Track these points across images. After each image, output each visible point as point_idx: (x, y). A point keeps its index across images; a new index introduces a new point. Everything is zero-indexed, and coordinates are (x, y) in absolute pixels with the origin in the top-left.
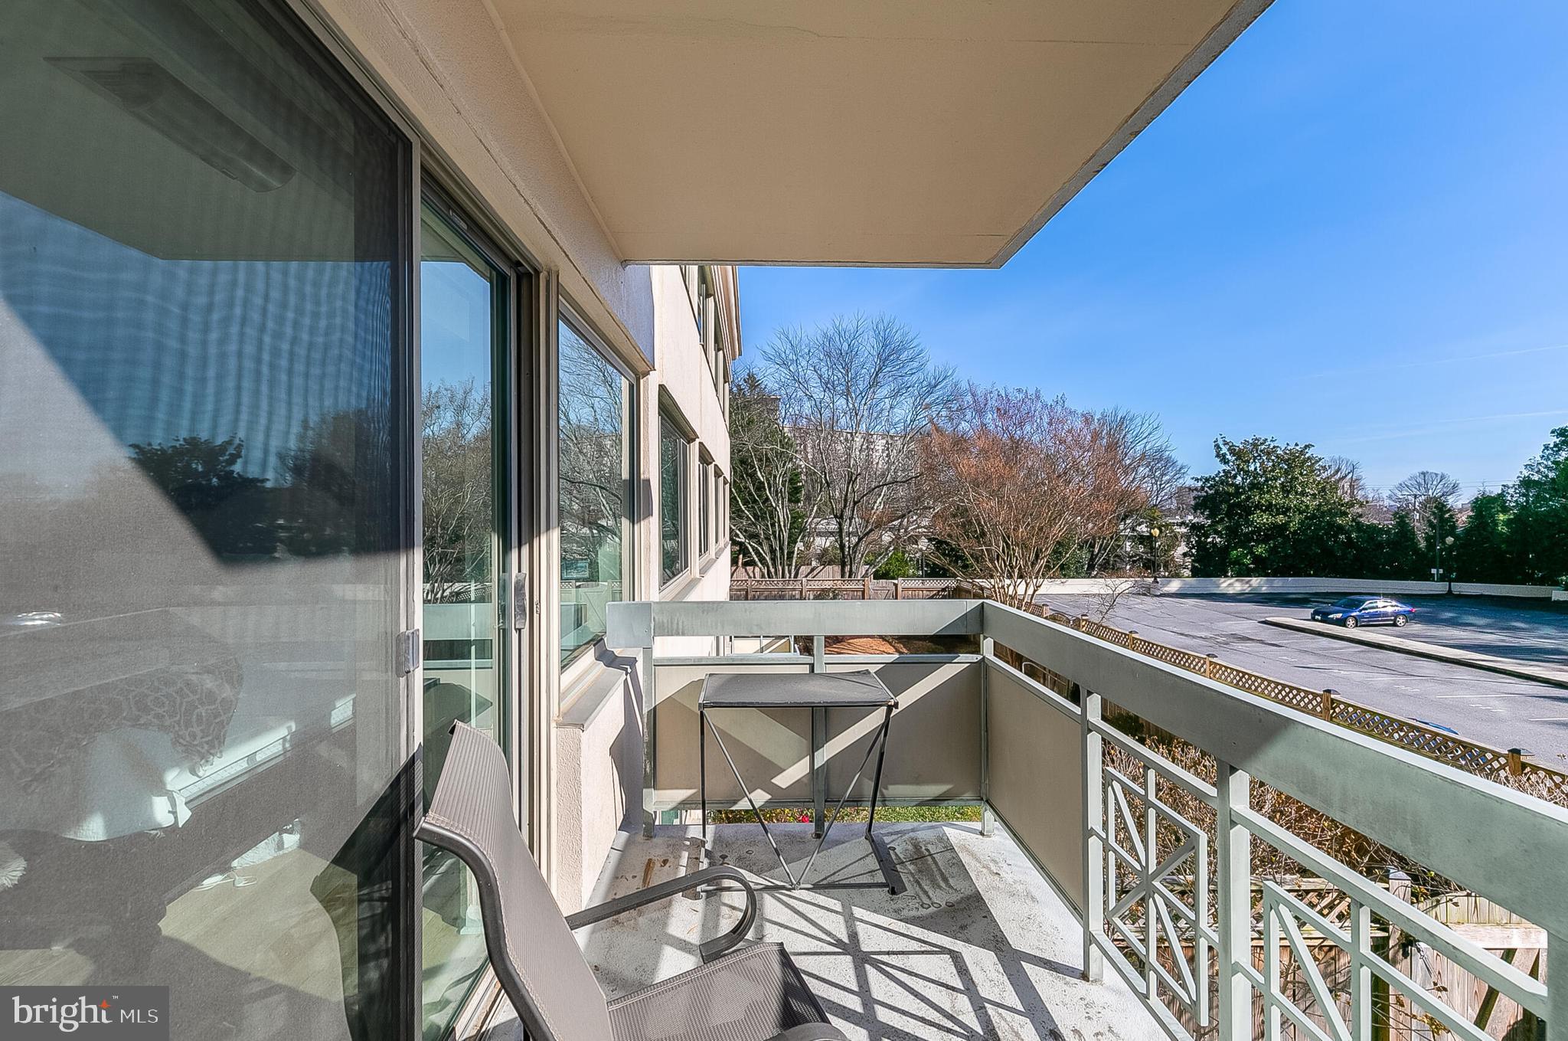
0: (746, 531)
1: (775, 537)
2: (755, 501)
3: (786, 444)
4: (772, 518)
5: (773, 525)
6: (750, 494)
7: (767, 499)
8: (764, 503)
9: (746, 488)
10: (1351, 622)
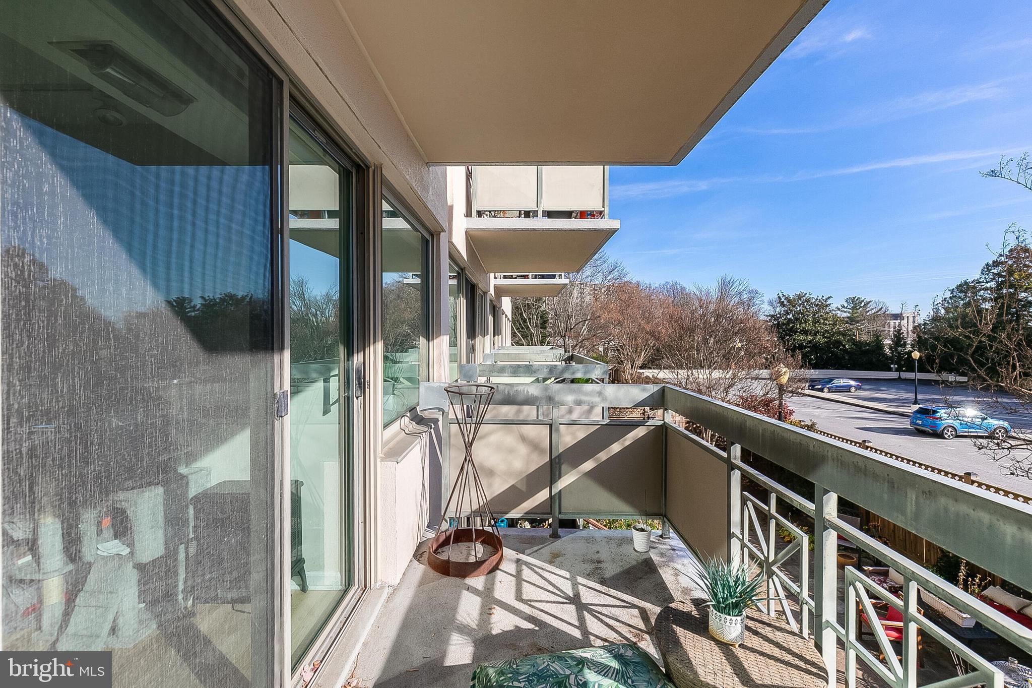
10: (826, 390)
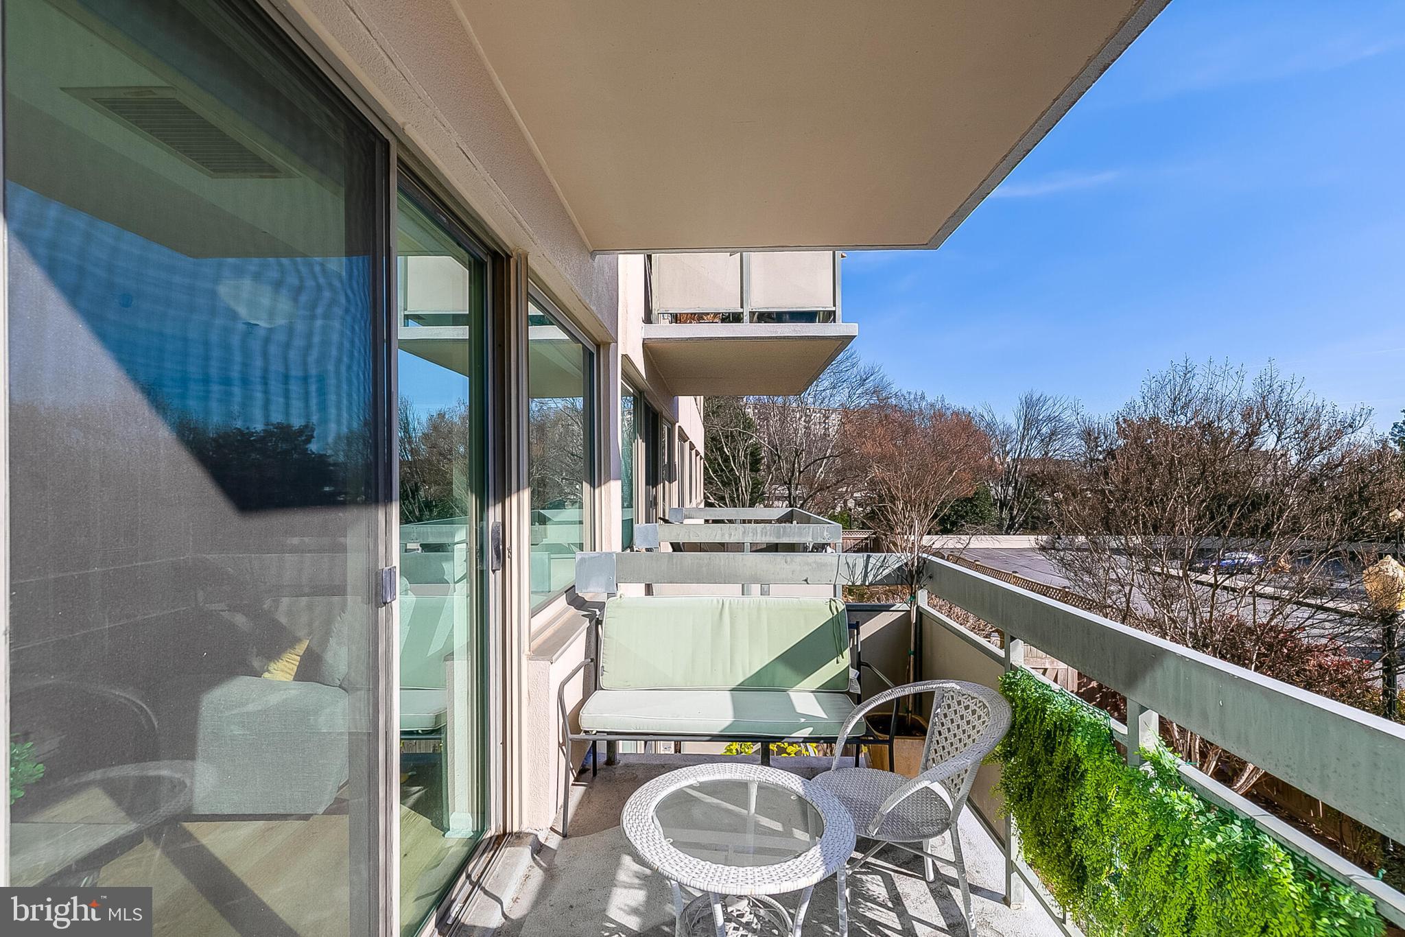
0: (715, 494)
1: (738, 499)
2: (722, 470)
3: (748, 424)
4: (736, 484)
5: (737, 490)
6: (719, 465)
7: (732, 469)
8: (729, 472)
9: (716, 459)
